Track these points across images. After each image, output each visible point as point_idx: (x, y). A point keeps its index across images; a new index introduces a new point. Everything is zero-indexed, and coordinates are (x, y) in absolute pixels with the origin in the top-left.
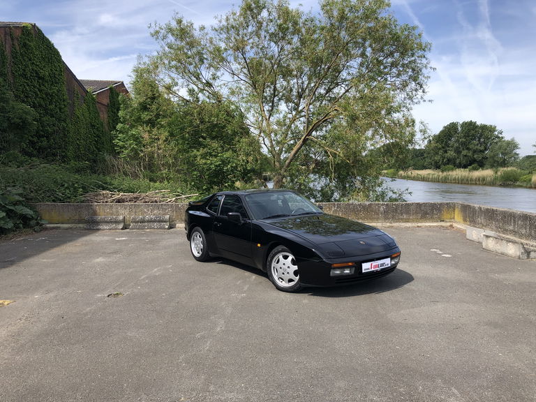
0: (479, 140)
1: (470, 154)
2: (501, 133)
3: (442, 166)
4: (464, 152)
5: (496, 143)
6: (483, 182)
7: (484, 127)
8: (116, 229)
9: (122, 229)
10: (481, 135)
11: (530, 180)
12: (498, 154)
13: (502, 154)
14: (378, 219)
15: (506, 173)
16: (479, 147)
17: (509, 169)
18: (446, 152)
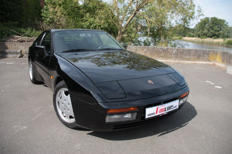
0: (218, 26)
1: (214, 32)
2: (227, 23)
3: (201, 37)
4: (211, 31)
5: (225, 28)
6: (218, 44)
7: (220, 20)
8: (16, 57)
9: (19, 57)
10: (219, 24)
12: (225, 33)
13: (227, 32)
14: (171, 58)
15: (229, 41)
16: (217, 29)
17: (230, 39)
18: (203, 30)
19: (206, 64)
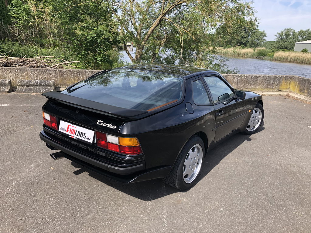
5: (254, 33)
6: (247, 55)
8: (2, 92)
9: (8, 92)
11: (273, 56)
12: (254, 40)
13: (257, 39)
15: (260, 51)
16: (245, 35)
17: (262, 49)
19: (277, 95)
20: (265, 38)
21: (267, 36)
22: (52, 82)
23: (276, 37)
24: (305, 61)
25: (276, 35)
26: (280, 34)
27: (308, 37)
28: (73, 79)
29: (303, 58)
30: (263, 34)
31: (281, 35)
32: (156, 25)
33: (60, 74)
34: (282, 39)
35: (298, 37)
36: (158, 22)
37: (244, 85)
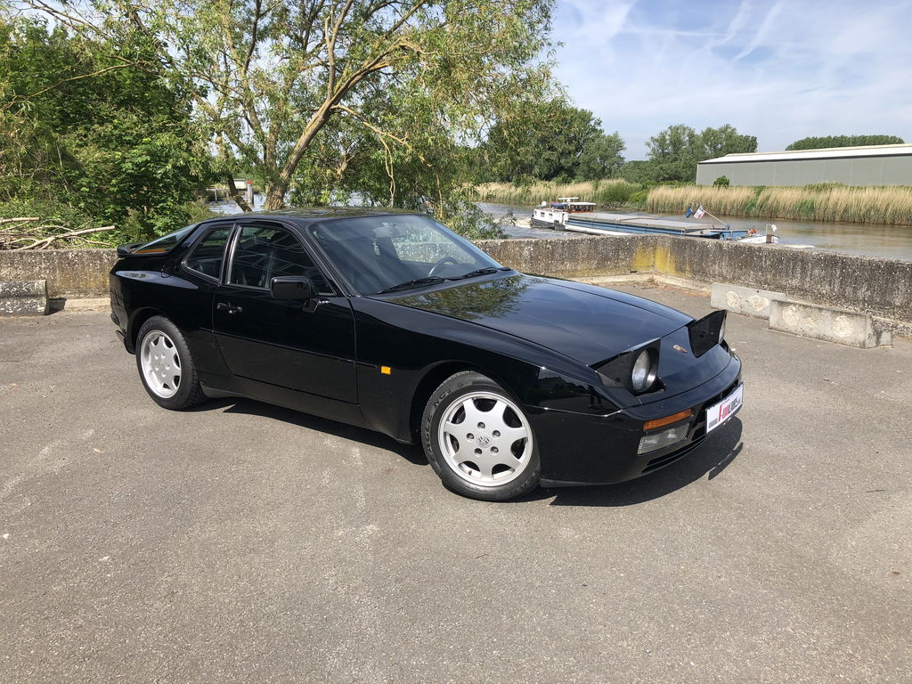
1: (554, 157)
2: (599, 124)
5: (593, 140)
11: (645, 199)
12: (594, 159)
13: (602, 158)
15: (610, 188)
17: (615, 181)
19: (626, 284)
20: (622, 153)
21: (626, 149)
22: (39, 284)
23: (649, 150)
24: (725, 208)
25: (648, 145)
26: (657, 141)
27: (727, 145)
28: (100, 275)
29: (721, 203)
30: (615, 141)
31: (661, 141)
32: (315, 126)
33: (60, 263)
34: (664, 155)
35: (702, 146)
36: (321, 117)
37: (548, 265)
